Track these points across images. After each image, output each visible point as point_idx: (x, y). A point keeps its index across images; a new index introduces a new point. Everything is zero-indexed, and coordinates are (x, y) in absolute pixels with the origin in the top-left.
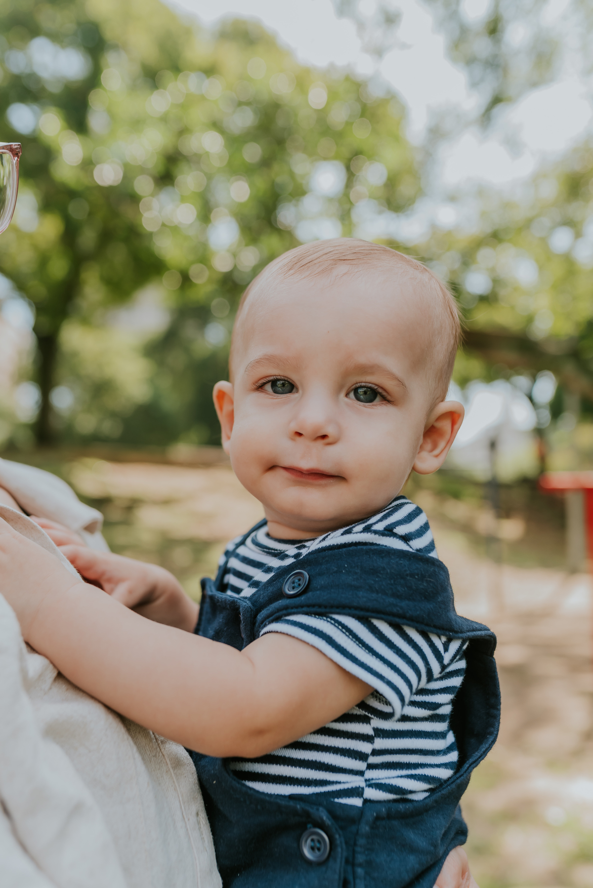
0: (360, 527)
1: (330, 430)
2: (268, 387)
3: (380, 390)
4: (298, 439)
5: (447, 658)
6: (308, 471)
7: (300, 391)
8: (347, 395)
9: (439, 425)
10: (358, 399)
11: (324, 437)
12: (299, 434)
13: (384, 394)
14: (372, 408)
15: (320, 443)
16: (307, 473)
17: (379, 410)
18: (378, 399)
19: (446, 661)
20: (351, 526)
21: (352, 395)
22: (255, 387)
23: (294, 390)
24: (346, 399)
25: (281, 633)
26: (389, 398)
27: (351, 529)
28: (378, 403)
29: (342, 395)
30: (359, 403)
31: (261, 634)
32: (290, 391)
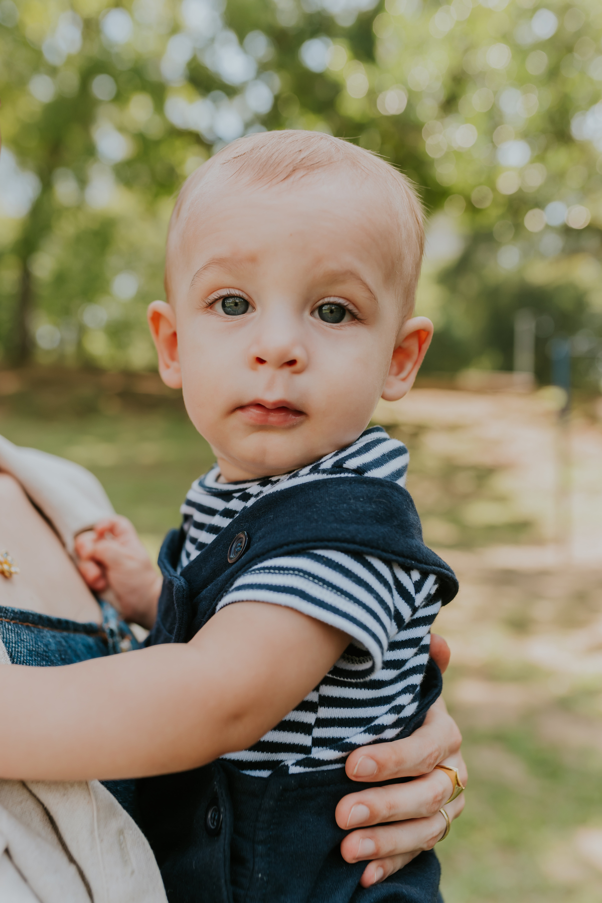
0: (307, 470)
1: (297, 353)
2: (218, 306)
3: (351, 307)
4: (261, 367)
5: (419, 599)
6: (274, 404)
7: (258, 308)
8: (312, 313)
9: (406, 345)
10: (323, 318)
11: (292, 363)
12: (260, 361)
13: (355, 311)
14: (341, 329)
15: (287, 370)
16: (273, 407)
17: (347, 330)
18: (347, 317)
19: (417, 603)
20: (298, 470)
21: (316, 313)
22: (205, 305)
23: (250, 309)
24: (311, 318)
25: (247, 601)
26: (360, 316)
27: (298, 473)
28: (346, 323)
29: (307, 313)
30: (325, 323)
31: (218, 607)
32: (244, 312)
